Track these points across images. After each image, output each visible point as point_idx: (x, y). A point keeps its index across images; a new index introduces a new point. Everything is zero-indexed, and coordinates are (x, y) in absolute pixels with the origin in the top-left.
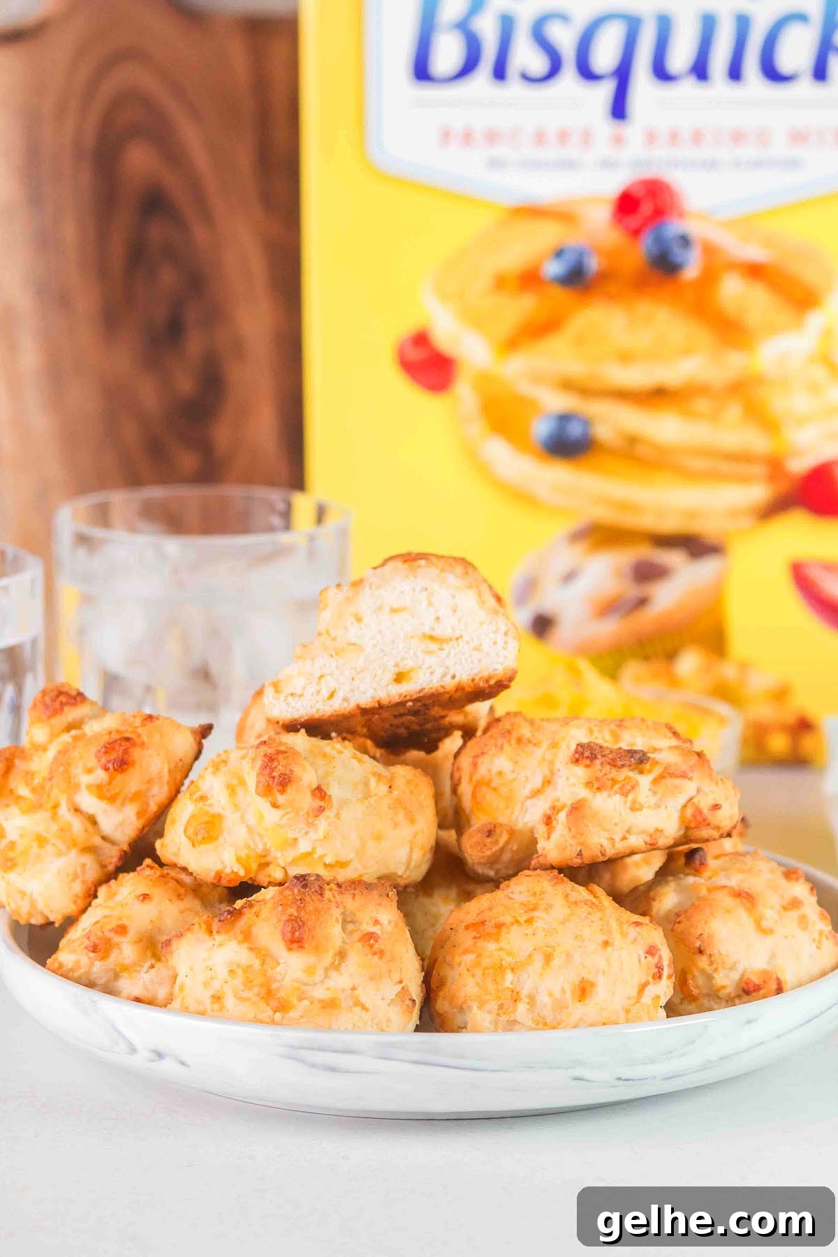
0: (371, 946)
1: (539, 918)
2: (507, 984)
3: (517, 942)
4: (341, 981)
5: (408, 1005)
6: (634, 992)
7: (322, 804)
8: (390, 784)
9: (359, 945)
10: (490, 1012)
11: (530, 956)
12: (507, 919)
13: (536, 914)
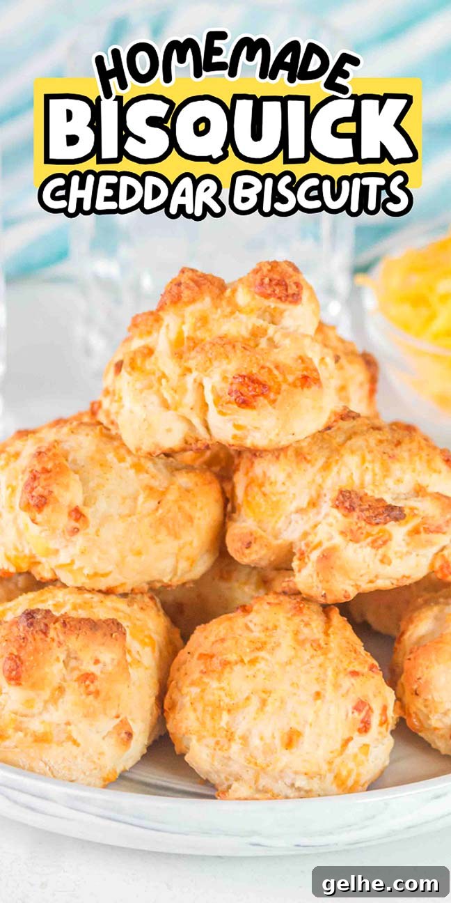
0: (87, 687)
1: (263, 658)
2: (223, 724)
3: (238, 682)
4: (56, 715)
5: (122, 739)
6: (338, 746)
7: (77, 525)
8: (159, 500)
9: (76, 685)
10: (207, 746)
11: (248, 698)
12: (233, 657)
13: (262, 654)
